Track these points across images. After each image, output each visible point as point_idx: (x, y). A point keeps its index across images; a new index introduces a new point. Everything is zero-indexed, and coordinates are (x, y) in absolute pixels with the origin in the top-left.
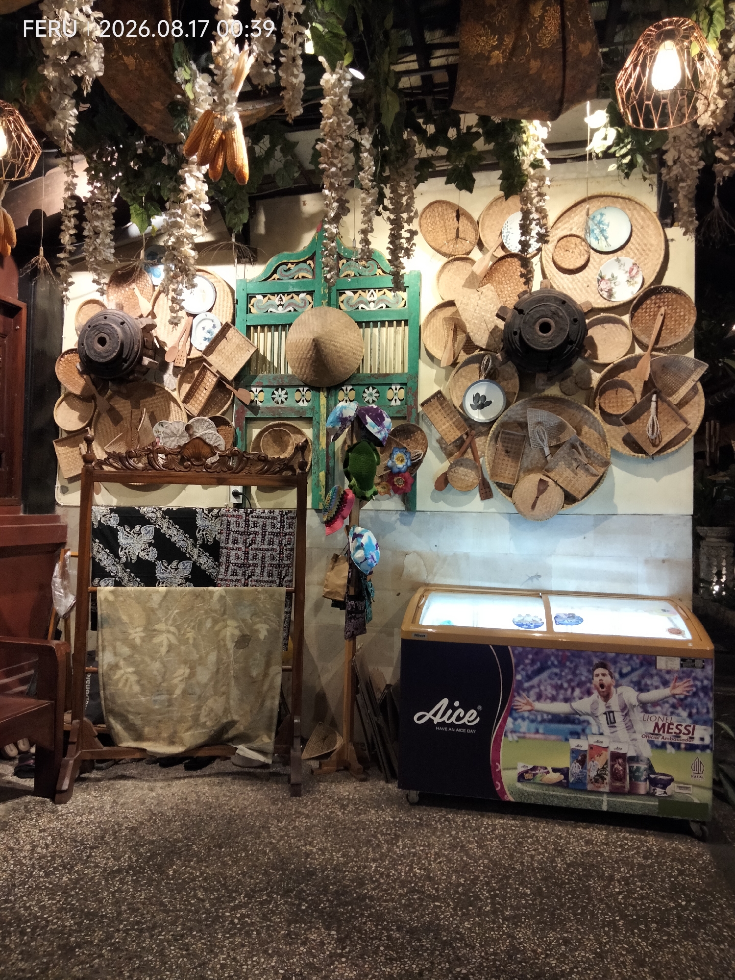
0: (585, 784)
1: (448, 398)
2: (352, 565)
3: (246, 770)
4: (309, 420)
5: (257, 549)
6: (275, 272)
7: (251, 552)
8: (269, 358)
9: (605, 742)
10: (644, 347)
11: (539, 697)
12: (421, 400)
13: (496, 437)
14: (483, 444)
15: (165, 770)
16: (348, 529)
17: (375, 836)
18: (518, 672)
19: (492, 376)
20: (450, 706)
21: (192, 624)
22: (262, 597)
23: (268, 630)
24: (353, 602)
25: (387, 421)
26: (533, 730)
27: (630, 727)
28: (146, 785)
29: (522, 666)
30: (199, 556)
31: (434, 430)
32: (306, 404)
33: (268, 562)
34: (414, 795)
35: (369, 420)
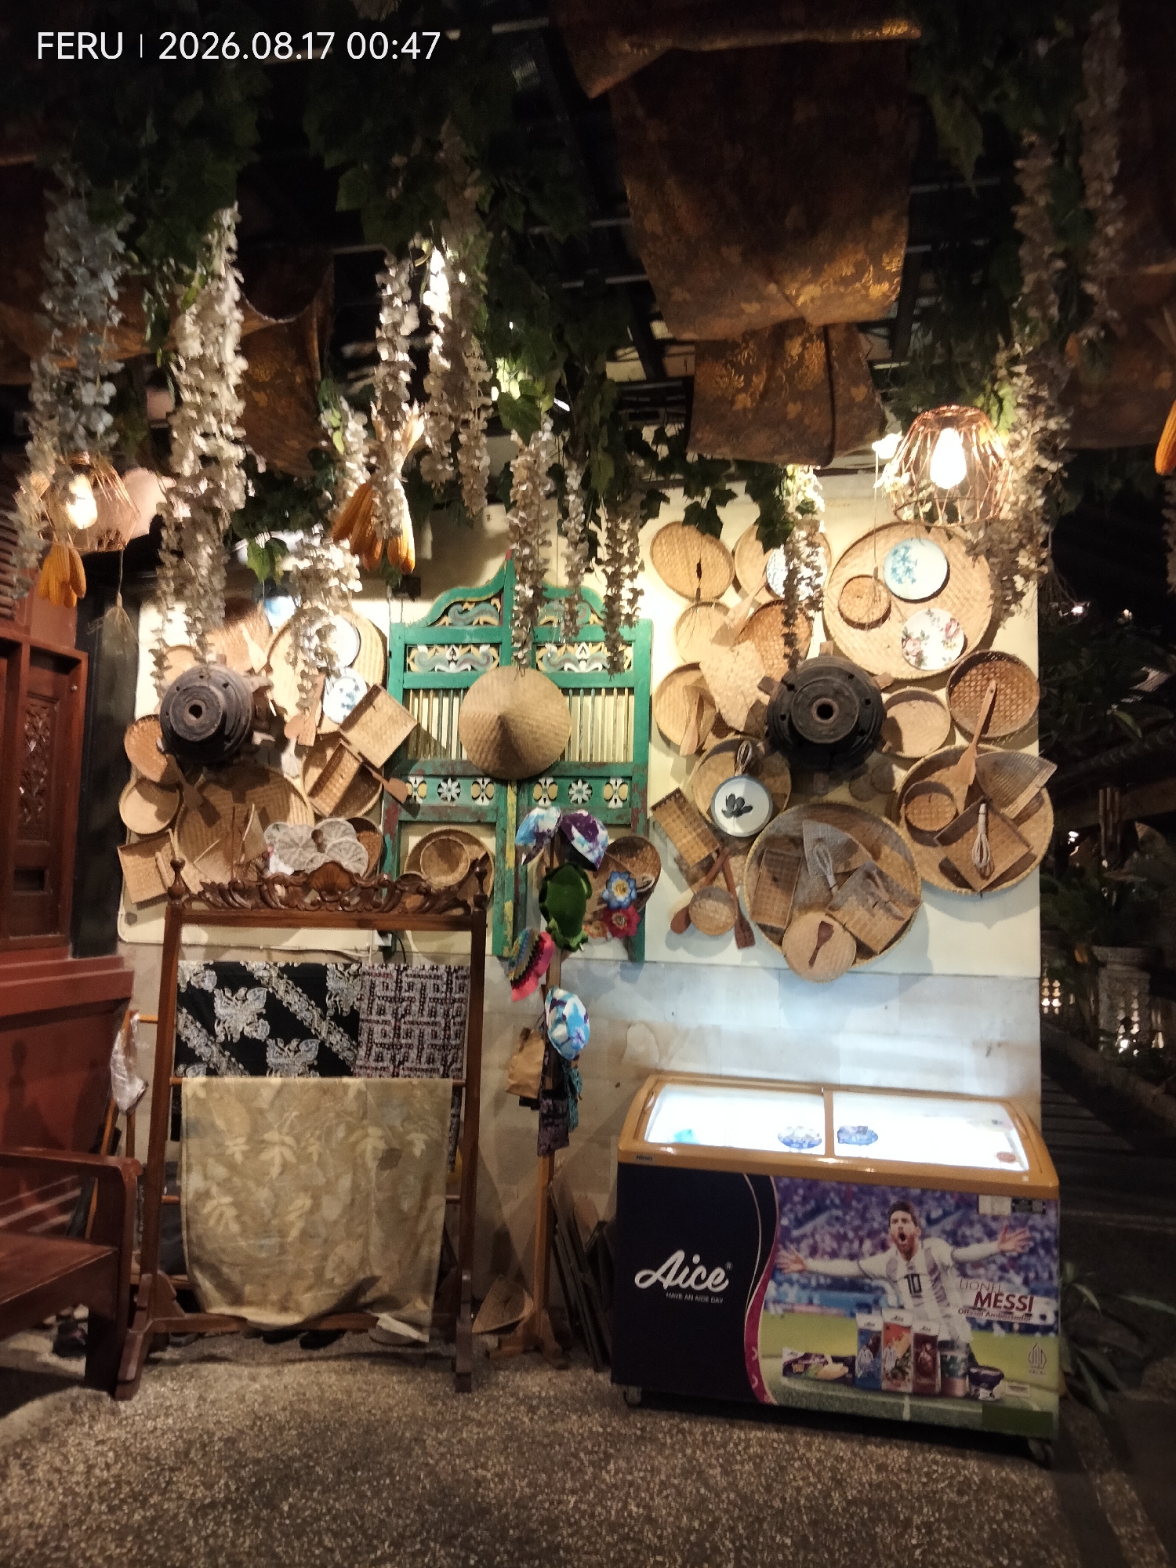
0: (878, 1381)
1: (689, 798)
2: (549, 1046)
3: (389, 1349)
4: (491, 826)
5: (412, 1023)
6: (446, 613)
7: (403, 1027)
8: (434, 735)
9: (907, 1319)
10: (968, 736)
11: (814, 1252)
12: (653, 799)
13: (759, 858)
14: (740, 866)
15: (272, 1348)
16: (544, 990)
17: (576, 1456)
18: (782, 1214)
19: (753, 770)
20: (687, 1262)
21: (318, 1133)
22: (419, 1093)
23: (426, 1143)
24: (550, 1102)
25: (603, 835)
26: (805, 1300)
27: (942, 1298)
28: (246, 1371)
29: (788, 1206)
30: (329, 1033)
31: (670, 845)
32: (486, 802)
33: (428, 1039)
34: (634, 1393)
35: (575, 832)
